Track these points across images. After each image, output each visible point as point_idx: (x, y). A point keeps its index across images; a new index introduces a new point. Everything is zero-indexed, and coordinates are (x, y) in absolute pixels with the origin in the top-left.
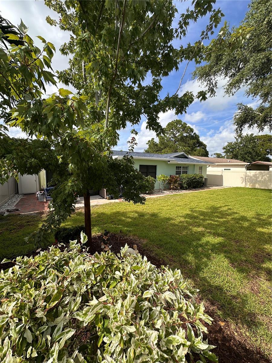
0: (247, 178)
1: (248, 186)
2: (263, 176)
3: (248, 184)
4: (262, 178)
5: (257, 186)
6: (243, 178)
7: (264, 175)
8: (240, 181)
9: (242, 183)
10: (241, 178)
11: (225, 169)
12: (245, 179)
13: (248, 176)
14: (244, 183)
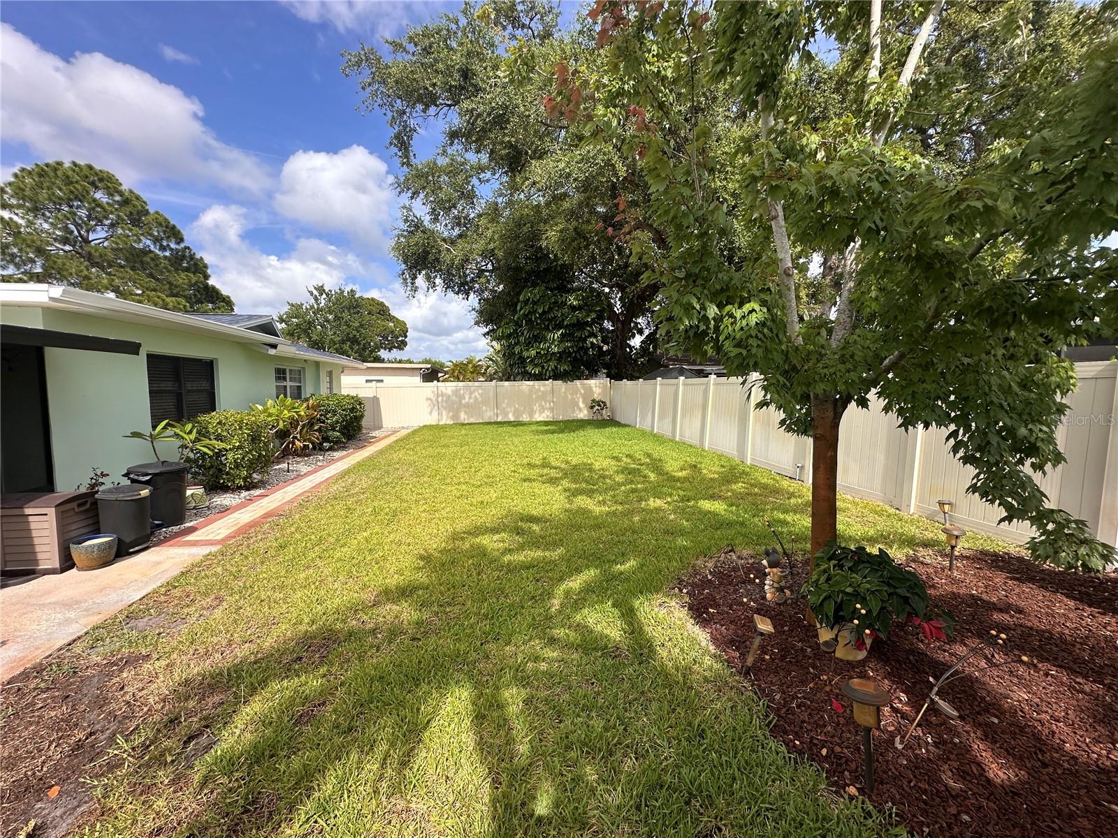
0: (440, 399)
1: (446, 420)
2: (471, 393)
3: (444, 413)
4: (470, 398)
5: (463, 417)
6: (431, 399)
7: (474, 391)
8: (425, 406)
9: (431, 413)
10: (428, 399)
11: (367, 381)
12: (438, 403)
13: (442, 395)
14: (435, 413)
